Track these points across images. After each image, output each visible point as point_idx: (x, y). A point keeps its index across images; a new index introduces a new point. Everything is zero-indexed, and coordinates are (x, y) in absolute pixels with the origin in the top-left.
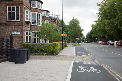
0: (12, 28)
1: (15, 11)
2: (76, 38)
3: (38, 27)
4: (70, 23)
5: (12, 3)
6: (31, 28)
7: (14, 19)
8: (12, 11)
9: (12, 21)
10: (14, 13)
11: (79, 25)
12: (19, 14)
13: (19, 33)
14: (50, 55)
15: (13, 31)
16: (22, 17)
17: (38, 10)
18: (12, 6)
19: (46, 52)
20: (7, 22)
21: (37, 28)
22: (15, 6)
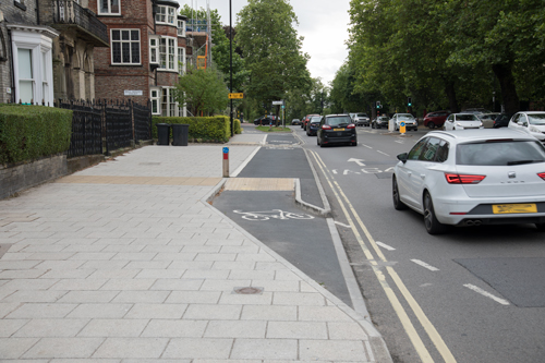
0: (124, 82)
1: (130, 41)
2: (274, 103)
3: (171, 75)
4: (246, 14)
5: (121, 21)
6: (156, 79)
7: (126, 60)
8: (122, 41)
9: (122, 63)
10: (126, 45)
11: (293, 25)
12: (138, 49)
13: (140, 93)
14: (211, 142)
15: (126, 87)
16: (145, 56)
17: (170, 29)
18: (121, 30)
19: (203, 136)
20: (111, 66)
21: (168, 78)
22: (130, 30)
